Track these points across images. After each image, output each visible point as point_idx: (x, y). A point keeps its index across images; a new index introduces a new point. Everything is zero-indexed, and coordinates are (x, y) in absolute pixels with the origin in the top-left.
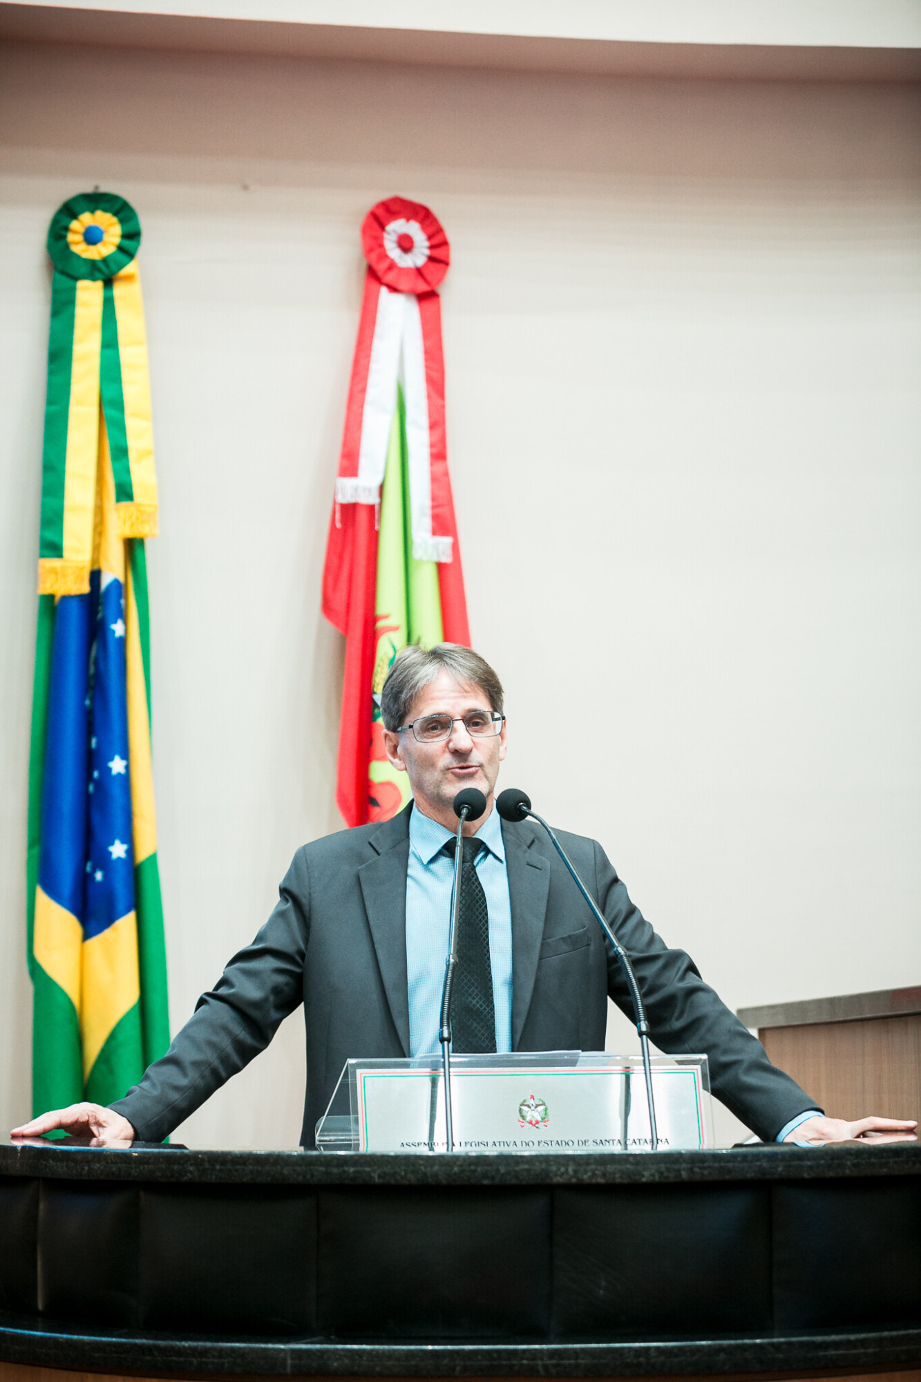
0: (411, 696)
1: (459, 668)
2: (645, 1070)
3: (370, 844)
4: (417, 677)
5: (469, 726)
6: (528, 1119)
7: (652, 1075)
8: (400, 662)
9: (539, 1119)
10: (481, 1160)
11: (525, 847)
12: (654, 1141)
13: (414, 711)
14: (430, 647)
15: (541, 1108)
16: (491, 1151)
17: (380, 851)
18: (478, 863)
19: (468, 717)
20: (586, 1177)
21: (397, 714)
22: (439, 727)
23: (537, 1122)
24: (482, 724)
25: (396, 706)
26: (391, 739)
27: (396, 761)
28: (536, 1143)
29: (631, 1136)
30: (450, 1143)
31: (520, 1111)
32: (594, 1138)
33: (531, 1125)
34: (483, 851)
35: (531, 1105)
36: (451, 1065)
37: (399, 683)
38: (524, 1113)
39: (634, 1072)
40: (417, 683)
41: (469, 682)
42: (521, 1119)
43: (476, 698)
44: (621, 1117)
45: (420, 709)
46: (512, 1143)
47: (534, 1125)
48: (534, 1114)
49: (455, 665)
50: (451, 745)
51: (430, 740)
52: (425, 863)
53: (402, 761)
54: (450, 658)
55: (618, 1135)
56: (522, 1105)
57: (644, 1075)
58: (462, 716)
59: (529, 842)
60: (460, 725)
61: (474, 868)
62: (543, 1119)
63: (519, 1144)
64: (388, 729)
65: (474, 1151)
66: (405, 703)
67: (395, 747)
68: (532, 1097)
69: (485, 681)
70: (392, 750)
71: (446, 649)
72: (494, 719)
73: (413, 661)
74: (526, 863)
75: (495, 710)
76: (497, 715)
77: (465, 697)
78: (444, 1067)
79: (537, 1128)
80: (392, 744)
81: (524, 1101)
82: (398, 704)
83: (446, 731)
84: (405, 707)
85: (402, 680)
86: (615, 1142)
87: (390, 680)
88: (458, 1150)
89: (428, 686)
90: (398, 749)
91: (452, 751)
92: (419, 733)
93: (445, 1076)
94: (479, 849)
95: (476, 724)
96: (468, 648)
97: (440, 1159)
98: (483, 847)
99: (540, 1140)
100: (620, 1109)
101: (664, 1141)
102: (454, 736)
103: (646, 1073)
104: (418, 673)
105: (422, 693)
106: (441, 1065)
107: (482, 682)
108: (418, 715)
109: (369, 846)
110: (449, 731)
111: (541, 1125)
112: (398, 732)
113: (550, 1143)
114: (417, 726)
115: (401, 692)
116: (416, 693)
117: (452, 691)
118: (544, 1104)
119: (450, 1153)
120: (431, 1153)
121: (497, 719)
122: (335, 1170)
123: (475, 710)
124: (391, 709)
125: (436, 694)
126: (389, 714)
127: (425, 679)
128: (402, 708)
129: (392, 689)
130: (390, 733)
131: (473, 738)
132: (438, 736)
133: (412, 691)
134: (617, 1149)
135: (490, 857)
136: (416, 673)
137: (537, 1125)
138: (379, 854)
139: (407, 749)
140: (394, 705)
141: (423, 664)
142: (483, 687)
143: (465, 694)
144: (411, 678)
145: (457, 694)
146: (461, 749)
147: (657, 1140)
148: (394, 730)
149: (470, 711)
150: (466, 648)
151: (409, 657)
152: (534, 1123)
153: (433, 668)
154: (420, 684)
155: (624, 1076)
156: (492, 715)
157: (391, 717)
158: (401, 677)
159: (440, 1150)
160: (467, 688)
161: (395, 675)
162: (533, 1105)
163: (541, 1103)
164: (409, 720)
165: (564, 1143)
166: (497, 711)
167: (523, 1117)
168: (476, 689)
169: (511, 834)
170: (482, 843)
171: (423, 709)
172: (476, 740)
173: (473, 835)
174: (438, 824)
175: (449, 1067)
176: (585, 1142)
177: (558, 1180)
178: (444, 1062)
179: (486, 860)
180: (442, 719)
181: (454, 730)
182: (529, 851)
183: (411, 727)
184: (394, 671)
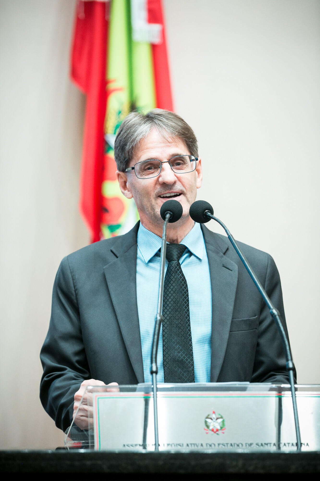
0: (133, 147)
1: (164, 126)
2: (292, 394)
3: (112, 251)
4: (136, 134)
5: (173, 165)
6: (211, 428)
7: (297, 398)
8: (126, 123)
9: (219, 428)
10: (178, 456)
11: (222, 254)
12: (299, 444)
13: (135, 158)
14: (146, 112)
15: (220, 420)
16: (185, 450)
17: (118, 255)
18: (182, 263)
19: (172, 159)
20: (251, 469)
21: (124, 160)
22: (153, 168)
23: (217, 430)
24: (182, 164)
25: (123, 155)
26: (122, 177)
27: (126, 192)
28: (217, 445)
29: (283, 441)
30: (157, 445)
31: (206, 422)
32: (257, 442)
33: (213, 433)
34: (187, 253)
35: (212, 418)
36: (158, 390)
37: (124, 138)
38: (208, 424)
39: (285, 395)
40: (136, 138)
41: (170, 136)
42: (206, 428)
43: (177, 146)
44: (276, 426)
45: (139, 156)
46: (200, 445)
47: (215, 432)
48: (215, 424)
49: (161, 124)
50: (161, 180)
51: (147, 177)
52: (147, 261)
53: (129, 192)
54: (159, 120)
55: (274, 440)
56: (207, 418)
57: (291, 398)
58: (168, 160)
59: (224, 250)
60: (166, 166)
61: (179, 265)
62: (221, 428)
63: (204, 445)
64: (119, 170)
65: (173, 450)
66: (129, 153)
67: (125, 182)
68: (214, 412)
69: (183, 134)
70: (123, 184)
71: (156, 113)
72: (191, 160)
73: (133, 123)
74: (222, 265)
75: (192, 154)
76: (193, 158)
77: (169, 146)
78: (153, 391)
79: (218, 434)
80: (122, 180)
81: (209, 415)
82: (124, 153)
83: (158, 170)
84: (129, 155)
85: (126, 136)
86: (272, 445)
87: (119, 137)
88: (163, 448)
89: (143, 139)
90: (127, 184)
91: (161, 183)
92: (139, 173)
93: (154, 397)
94: (183, 252)
95: (179, 164)
96: (172, 112)
97: (150, 455)
98: (186, 250)
99: (219, 442)
100: (275, 422)
101: (306, 444)
102: (163, 173)
103: (292, 396)
104: (136, 131)
105: (139, 145)
106: (151, 390)
107: (180, 135)
108: (138, 160)
109: (111, 253)
110: (159, 170)
111: (220, 432)
112: (126, 172)
113: (226, 445)
114: (137, 168)
115: (125, 145)
116: (135, 144)
117: (160, 142)
118: (222, 418)
119: (157, 451)
120: (144, 451)
121: (193, 160)
122: (77, 463)
123: (177, 155)
124: (120, 157)
125: (149, 145)
126: (119, 160)
127: (142, 135)
128: (127, 155)
129: (120, 143)
130: (121, 173)
131: (176, 174)
132: (152, 173)
133: (133, 144)
134: (273, 449)
135: (192, 257)
136: (135, 132)
137: (217, 432)
138: (117, 257)
139: (133, 184)
140: (122, 154)
141: (140, 124)
142: (182, 139)
143: (169, 144)
144: (132, 135)
145: (163, 145)
146: (167, 182)
147: (301, 444)
148: (124, 171)
149: (174, 155)
150: (170, 112)
151: (131, 120)
152: (215, 430)
153: (147, 126)
154: (138, 139)
155: (277, 399)
156: (190, 157)
157: (121, 162)
158: (126, 134)
159: (151, 448)
160: (170, 140)
161: (121, 133)
162: (214, 418)
163: (220, 417)
164: (132, 164)
165: (236, 445)
166: (193, 155)
167: (208, 427)
168: (176, 140)
169: (212, 245)
170: (186, 248)
171: (141, 156)
172: (178, 175)
173: (180, 242)
174: (155, 235)
175: (157, 391)
176: (251, 445)
177: (231, 470)
178: (153, 388)
179: (190, 259)
180: (155, 162)
181: (163, 170)
182: (225, 257)
183: (133, 168)
184: (121, 131)
